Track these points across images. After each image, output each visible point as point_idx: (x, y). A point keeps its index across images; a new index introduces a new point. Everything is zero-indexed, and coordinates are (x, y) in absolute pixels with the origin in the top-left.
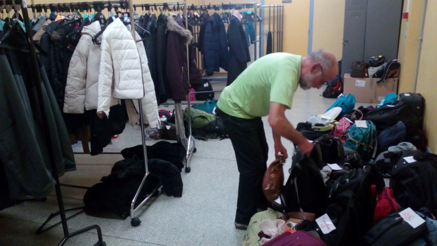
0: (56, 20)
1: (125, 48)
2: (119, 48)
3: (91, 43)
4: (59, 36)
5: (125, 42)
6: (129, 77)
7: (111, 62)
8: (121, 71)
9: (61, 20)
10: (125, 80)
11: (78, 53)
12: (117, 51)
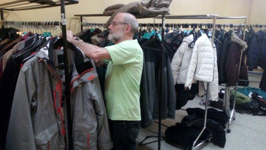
0: (169, 33)
1: (206, 52)
2: (203, 51)
3: (187, 47)
4: (170, 42)
5: (207, 48)
6: (206, 68)
7: (196, 59)
8: (201, 65)
9: (172, 33)
10: (203, 70)
11: (179, 52)
12: (201, 53)
